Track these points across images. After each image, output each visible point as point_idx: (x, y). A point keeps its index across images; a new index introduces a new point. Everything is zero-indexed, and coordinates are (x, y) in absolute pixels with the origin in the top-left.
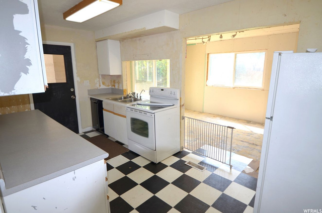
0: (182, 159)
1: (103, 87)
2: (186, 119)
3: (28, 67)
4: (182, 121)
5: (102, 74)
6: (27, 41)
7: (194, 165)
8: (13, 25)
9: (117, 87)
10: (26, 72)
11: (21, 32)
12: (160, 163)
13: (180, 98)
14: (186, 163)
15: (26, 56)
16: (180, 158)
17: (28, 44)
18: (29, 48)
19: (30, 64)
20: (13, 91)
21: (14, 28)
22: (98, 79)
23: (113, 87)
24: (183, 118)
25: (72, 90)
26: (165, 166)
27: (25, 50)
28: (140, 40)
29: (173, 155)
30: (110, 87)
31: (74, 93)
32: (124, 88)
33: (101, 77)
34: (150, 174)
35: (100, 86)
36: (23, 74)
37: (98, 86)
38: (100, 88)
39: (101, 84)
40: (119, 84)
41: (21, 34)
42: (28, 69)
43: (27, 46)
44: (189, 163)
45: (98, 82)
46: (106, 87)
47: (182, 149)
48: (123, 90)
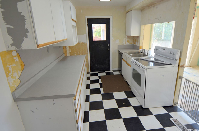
0: (170, 114)
1: (127, 44)
2: (183, 79)
3: (27, 33)
4: (179, 80)
5: (127, 35)
6: (25, 18)
7: (179, 124)
8: (18, 9)
9: (136, 45)
10: (27, 37)
11: (22, 13)
12: (148, 109)
13: (180, 59)
14: (171, 119)
15: (26, 27)
16: (169, 112)
17: (26, 20)
18: (27, 22)
19: (28, 32)
20: (21, 48)
21: (18, 10)
22: (125, 39)
23: (134, 44)
24: (181, 78)
25: (109, 45)
26: (151, 114)
27: (25, 24)
28: (154, 7)
29: (163, 107)
30: (133, 44)
31: (109, 47)
32: (140, 45)
33: (127, 37)
34: (134, 115)
35: (126, 43)
36: (25, 38)
37: (125, 43)
38: (126, 44)
39: (127, 42)
40: (137, 42)
41: (22, 14)
42: (27, 35)
43: (25, 21)
44: (175, 120)
45: (125, 41)
46: (130, 44)
47: (175, 104)
48: (139, 47)
